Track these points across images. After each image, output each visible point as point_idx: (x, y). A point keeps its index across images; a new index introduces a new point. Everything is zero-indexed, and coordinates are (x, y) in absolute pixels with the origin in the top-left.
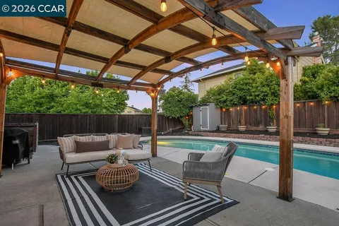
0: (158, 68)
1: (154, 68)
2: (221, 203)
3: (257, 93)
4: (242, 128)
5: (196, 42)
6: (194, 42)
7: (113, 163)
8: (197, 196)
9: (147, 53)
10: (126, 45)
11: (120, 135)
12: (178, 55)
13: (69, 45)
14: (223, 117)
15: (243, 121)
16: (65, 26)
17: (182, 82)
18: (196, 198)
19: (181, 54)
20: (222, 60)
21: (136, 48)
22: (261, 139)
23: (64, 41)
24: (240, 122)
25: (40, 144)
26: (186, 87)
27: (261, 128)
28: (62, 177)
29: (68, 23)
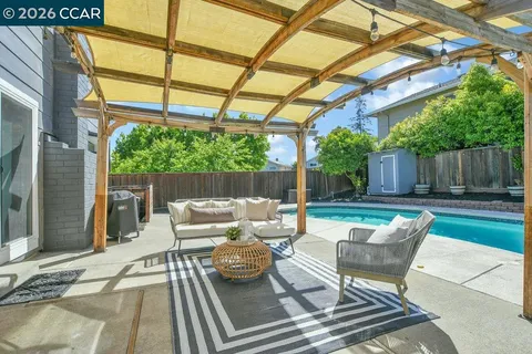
0: (301, 96)
1: (296, 98)
2: (402, 314)
3: (486, 128)
4: (457, 190)
5: (358, 46)
6: (354, 46)
7: (235, 239)
8: (362, 298)
9: (280, 75)
10: (249, 65)
11: (250, 200)
12: (330, 72)
13: (174, 77)
14: (422, 171)
15: (459, 178)
16: (164, 50)
17: (352, 119)
18: (360, 302)
19: (335, 69)
20: (410, 71)
21: (262, 68)
22: (495, 209)
23: (167, 71)
24: (454, 179)
25: (155, 212)
26: (359, 126)
27: (496, 188)
28: (173, 256)
29: (167, 45)
